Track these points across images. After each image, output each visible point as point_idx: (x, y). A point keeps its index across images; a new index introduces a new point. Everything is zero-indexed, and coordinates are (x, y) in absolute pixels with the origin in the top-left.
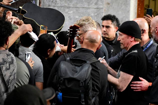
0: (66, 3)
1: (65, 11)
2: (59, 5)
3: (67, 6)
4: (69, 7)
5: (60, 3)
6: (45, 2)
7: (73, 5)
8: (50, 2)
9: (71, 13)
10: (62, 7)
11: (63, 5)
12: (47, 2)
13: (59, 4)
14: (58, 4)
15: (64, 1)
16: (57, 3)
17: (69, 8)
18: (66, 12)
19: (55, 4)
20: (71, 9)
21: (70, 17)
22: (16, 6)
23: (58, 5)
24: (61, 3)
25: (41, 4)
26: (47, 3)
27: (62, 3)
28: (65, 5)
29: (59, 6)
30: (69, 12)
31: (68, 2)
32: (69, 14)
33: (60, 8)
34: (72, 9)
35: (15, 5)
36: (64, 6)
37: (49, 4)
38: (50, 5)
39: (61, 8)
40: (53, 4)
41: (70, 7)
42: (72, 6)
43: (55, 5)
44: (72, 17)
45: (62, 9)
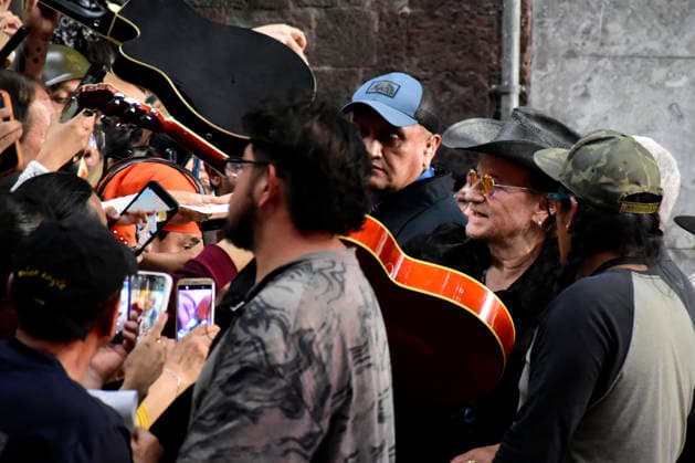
0: (656, 39)
1: (650, 79)
2: (621, 49)
3: (660, 54)
4: (667, 60)
5: (623, 41)
6: (550, 36)
7: (689, 47)
8: (574, 33)
9: (680, 88)
10: (632, 57)
11: (639, 49)
12: (562, 37)
13: (619, 44)
14: (613, 44)
15: (645, 31)
16: (612, 38)
17: (670, 61)
18: (654, 81)
19: (602, 44)
20: (679, 67)
21: (674, 107)
22: (405, 58)
23: (616, 47)
24: (628, 41)
25: (528, 48)
26: (562, 43)
27: (633, 39)
28: (651, 50)
29: (621, 53)
30: (669, 84)
31: (665, 35)
32: (671, 91)
33: (627, 62)
34: (683, 69)
35: (403, 54)
36: (645, 54)
37: (570, 45)
38: (578, 49)
39: (633, 62)
40: (588, 43)
41: (673, 58)
42: (682, 51)
43: (601, 52)
44: (684, 106)
45: (633, 66)
